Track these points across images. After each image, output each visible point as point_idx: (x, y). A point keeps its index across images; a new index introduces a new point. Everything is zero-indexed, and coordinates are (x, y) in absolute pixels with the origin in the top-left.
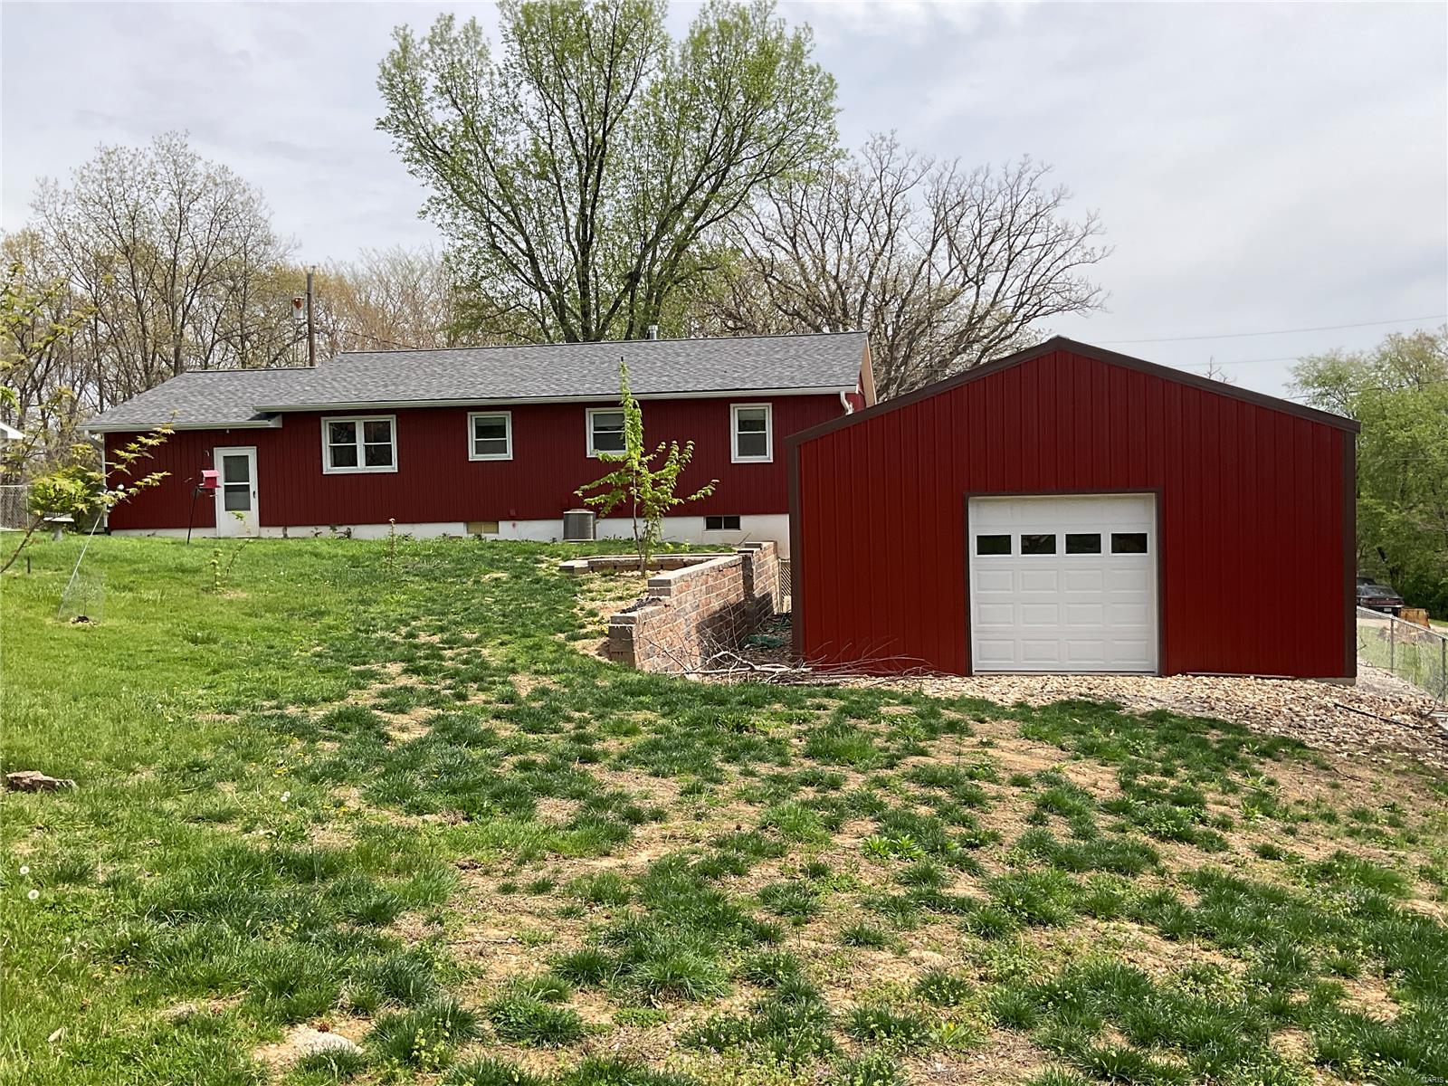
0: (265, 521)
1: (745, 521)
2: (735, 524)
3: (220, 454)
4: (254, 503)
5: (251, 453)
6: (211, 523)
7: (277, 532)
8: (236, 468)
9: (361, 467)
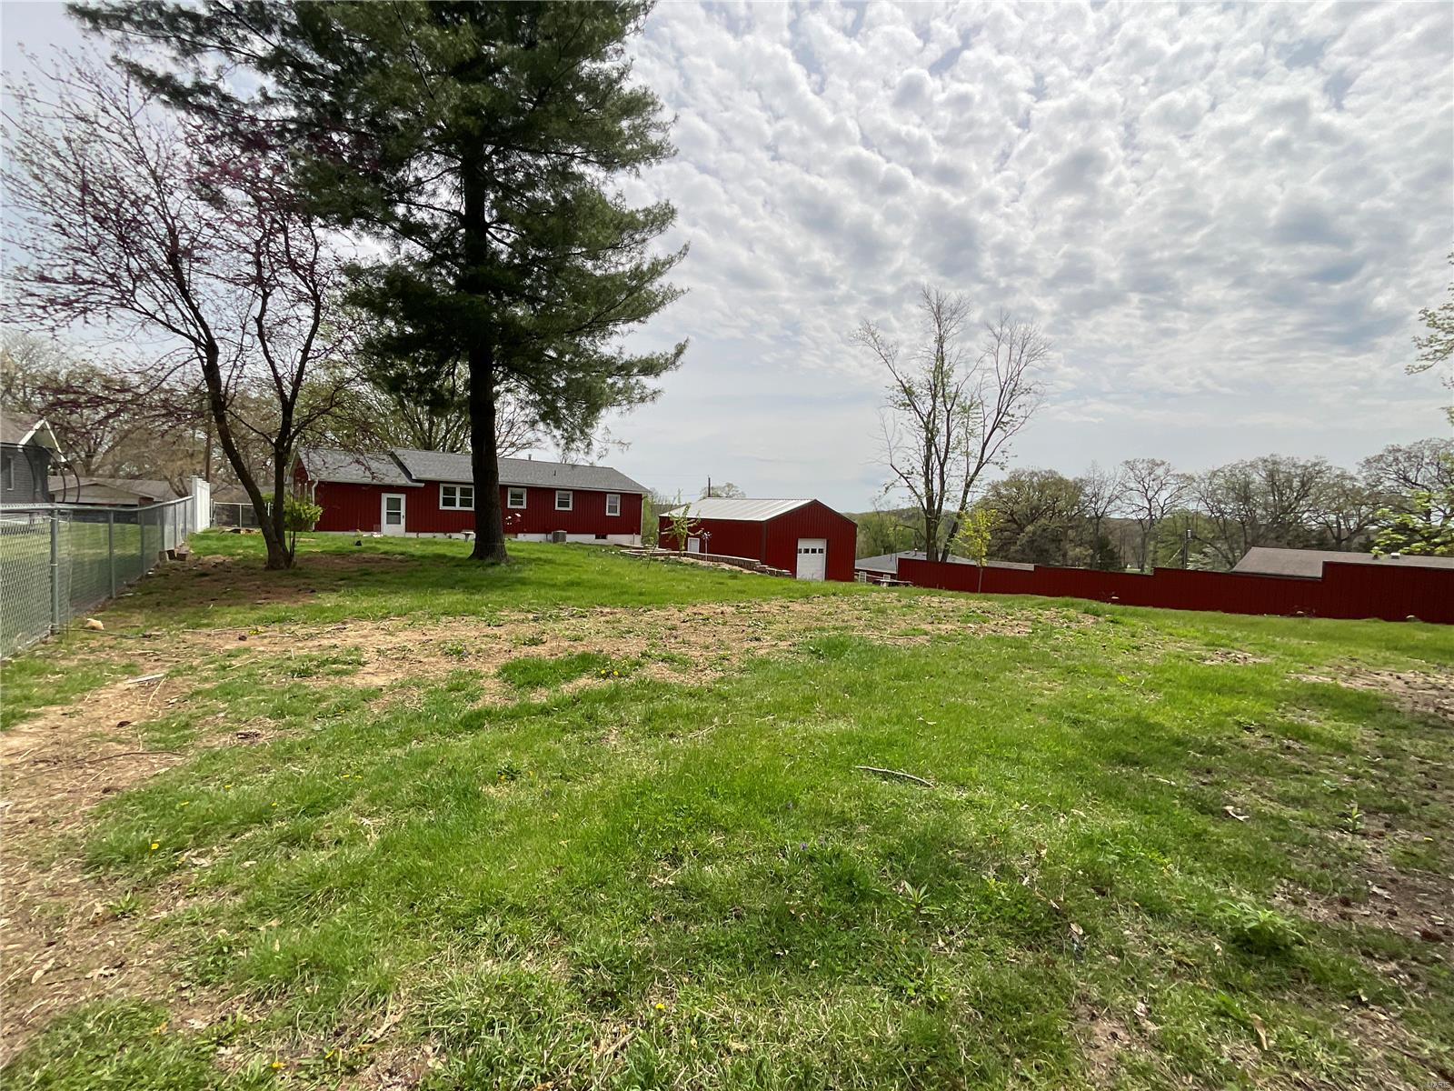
0: (408, 529)
1: (609, 536)
2: (604, 537)
3: (385, 497)
4: (403, 521)
5: (403, 497)
6: (379, 530)
7: (413, 535)
8: (394, 504)
9: (458, 507)
